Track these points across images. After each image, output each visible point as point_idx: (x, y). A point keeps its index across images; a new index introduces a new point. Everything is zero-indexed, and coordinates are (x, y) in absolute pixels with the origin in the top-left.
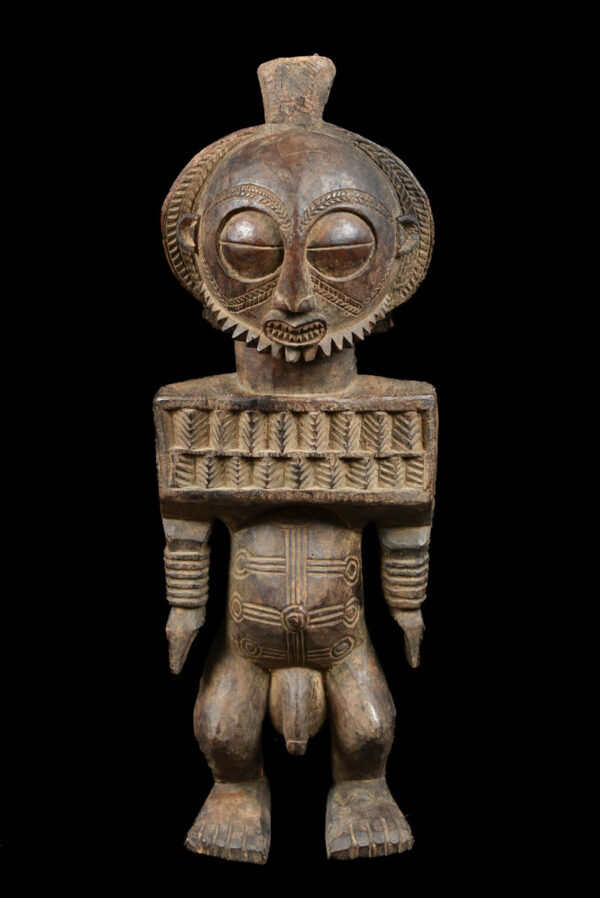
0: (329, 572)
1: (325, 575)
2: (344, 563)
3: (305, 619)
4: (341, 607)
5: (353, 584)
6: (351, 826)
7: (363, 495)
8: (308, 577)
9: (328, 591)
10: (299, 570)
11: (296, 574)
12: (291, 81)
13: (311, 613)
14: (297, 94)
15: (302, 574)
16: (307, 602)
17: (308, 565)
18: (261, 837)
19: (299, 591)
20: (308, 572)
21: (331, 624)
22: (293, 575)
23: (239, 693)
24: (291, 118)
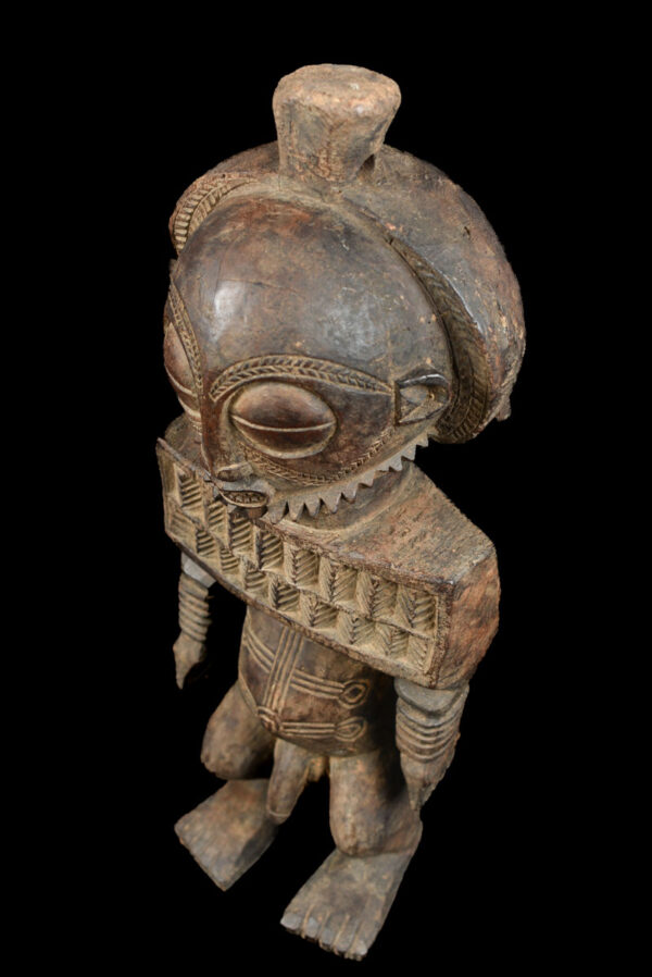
0: (317, 690)
1: (312, 693)
2: (343, 686)
3: (278, 727)
4: (332, 725)
5: (352, 707)
6: (312, 906)
7: (347, 649)
8: (290, 688)
9: (311, 710)
10: (283, 677)
11: (279, 678)
12: (301, 127)
13: (286, 724)
14: (309, 149)
15: (285, 682)
16: (283, 711)
17: (295, 675)
18: (231, 867)
19: (276, 697)
20: (292, 682)
21: (315, 737)
22: (276, 679)
23: (237, 735)
24: (302, 177)
